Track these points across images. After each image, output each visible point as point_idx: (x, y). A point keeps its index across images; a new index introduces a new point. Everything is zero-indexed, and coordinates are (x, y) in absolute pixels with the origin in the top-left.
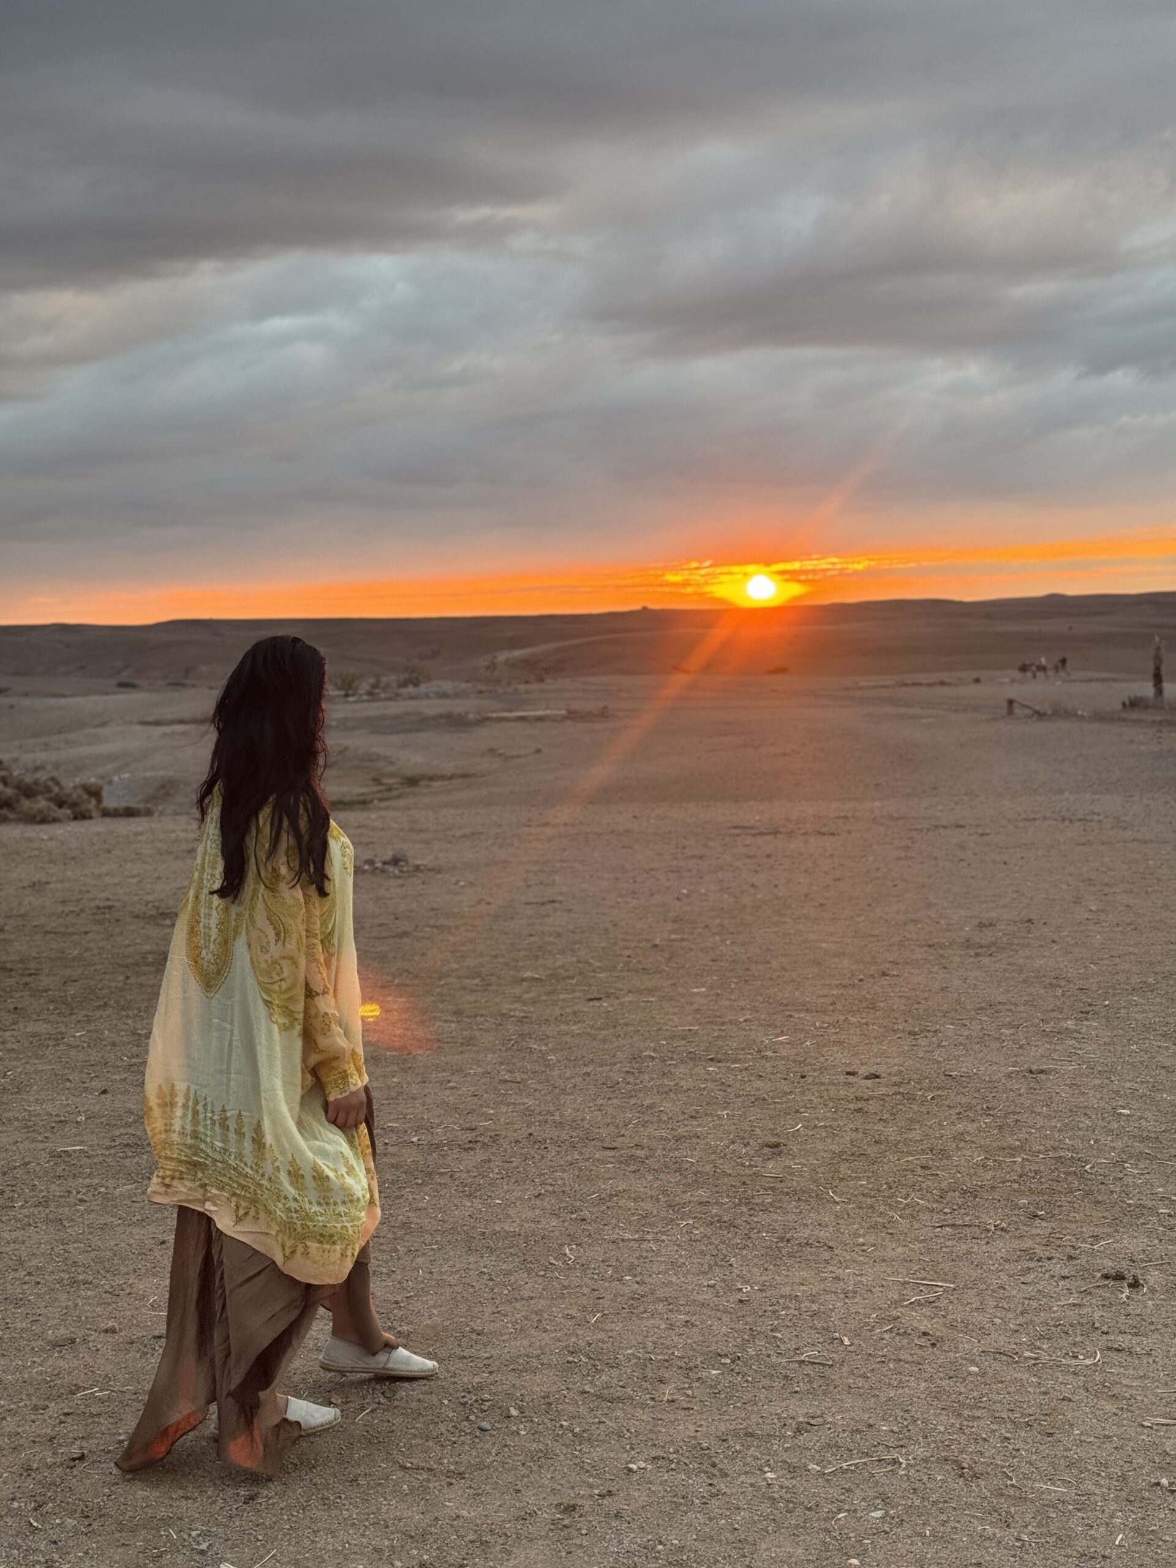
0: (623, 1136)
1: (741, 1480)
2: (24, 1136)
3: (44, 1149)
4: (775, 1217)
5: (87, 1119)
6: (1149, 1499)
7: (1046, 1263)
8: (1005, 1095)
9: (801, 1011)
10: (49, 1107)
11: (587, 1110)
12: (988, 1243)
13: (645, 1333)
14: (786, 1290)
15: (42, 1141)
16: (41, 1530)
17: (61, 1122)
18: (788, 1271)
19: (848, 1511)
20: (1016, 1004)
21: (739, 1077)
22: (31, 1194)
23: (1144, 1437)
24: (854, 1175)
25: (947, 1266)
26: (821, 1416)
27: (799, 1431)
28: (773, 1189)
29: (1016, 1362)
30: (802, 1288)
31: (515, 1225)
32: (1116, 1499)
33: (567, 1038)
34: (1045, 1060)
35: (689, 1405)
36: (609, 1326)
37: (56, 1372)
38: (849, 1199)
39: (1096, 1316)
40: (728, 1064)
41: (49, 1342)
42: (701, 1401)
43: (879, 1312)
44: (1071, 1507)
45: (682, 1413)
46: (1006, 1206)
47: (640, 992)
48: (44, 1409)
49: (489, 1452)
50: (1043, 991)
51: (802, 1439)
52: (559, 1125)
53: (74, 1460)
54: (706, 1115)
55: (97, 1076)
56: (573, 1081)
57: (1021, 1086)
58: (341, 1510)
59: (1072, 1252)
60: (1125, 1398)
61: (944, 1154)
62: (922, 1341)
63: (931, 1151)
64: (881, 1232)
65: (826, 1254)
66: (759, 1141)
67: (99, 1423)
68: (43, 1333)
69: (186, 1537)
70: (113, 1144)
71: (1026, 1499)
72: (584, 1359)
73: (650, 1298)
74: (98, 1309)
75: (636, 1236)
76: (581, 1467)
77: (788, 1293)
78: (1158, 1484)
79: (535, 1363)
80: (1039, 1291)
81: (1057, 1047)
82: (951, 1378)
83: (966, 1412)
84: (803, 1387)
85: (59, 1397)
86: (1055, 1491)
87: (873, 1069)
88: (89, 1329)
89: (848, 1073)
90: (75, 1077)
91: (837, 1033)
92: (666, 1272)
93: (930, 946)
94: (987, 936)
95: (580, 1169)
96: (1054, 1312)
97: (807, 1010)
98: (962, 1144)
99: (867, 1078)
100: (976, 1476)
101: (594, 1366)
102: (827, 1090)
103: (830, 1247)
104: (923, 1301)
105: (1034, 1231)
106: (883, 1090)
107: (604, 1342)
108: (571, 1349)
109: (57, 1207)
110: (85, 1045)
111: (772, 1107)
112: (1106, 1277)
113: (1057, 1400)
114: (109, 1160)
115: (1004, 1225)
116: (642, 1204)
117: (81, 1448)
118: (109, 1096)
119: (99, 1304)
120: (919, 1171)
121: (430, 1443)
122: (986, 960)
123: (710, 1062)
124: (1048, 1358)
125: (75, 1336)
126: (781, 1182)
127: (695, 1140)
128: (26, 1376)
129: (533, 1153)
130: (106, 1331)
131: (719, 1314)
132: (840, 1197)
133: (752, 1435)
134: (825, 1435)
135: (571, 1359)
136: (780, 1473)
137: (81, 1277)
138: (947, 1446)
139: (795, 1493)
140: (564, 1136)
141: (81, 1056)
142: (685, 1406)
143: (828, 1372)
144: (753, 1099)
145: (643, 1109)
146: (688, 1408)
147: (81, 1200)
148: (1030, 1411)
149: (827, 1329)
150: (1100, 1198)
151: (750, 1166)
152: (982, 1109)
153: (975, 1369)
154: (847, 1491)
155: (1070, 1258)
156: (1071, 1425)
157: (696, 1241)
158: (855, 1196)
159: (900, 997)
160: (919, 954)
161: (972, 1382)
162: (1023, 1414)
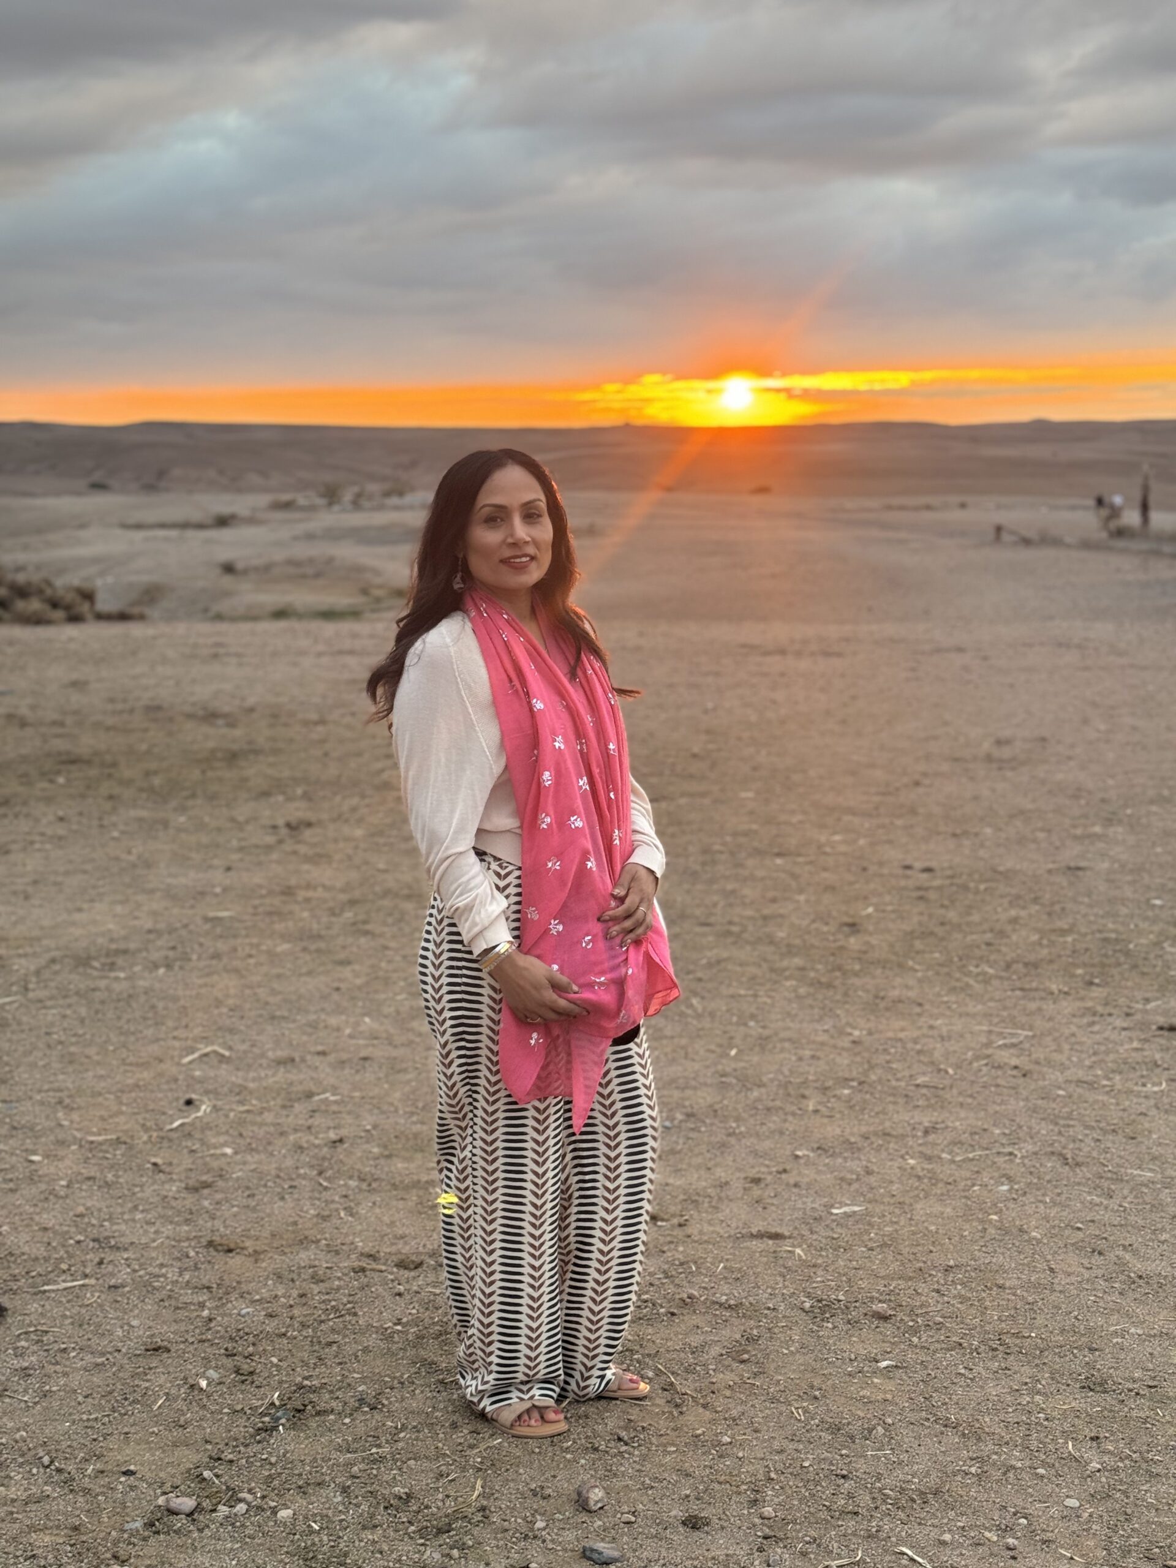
7: (1110, 1019)
8: (1048, 887)
9: (848, 814)
12: (1055, 1003)
14: (890, 1034)
15: (190, 908)
18: (888, 1020)
19: (981, 1185)
20: (1045, 812)
21: (806, 869)
24: (927, 949)
25: (1024, 1019)
26: (943, 1122)
27: (927, 1132)
29: (1096, 1088)
30: (903, 1033)
34: (1080, 859)
35: (831, 1114)
36: (746, 1058)
37: (289, 1082)
38: (928, 968)
39: (1157, 1057)
40: (794, 858)
41: (272, 1060)
42: (840, 1112)
43: (974, 1051)
45: (827, 1119)
46: (1065, 975)
48: (291, 1107)
50: (1067, 801)
51: (931, 1137)
54: (786, 899)
55: (215, 856)
57: (1062, 880)
59: (1128, 1011)
61: (1002, 934)
62: (1015, 1072)
63: (992, 931)
64: (961, 993)
65: (917, 1009)
66: (838, 921)
67: (343, 1118)
68: (264, 1053)
70: (256, 912)
71: (1122, 1180)
79: (693, 1083)
80: (1105, 1038)
81: (1090, 849)
82: (1043, 1098)
83: (1062, 1122)
84: (922, 1103)
87: (927, 864)
88: (302, 1052)
89: (905, 867)
91: (886, 834)
96: (1121, 1054)
97: (854, 814)
98: (1017, 927)
99: (923, 871)
100: (1078, 1164)
101: (744, 1085)
102: (889, 880)
103: (919, 1004)
104: (1009, 1044)
105: (1093, 995)
106: (937, 883)
107: (747, 1070)
108: (721, 1073)
111: (842, 893)
112: (1161, 1028)
113: (1135, 1114)
114: (259, 924)
115: (1066, 989)
116: (748, 968)
117: (337, 1134)
118: (233, 872)
120: (984, 947)
124: (1121, 1086)
125: (293, 1057)
126: (865, 953)
127: (779, 919)
128: (265, 1084)
130: (318, 1053)
131: (838, 1051)
133: (888, 1135)
134: (949, 1136)
135: (723, 1080)
136: (920, 1160)
138: (1051, 1144)
139: (934, 1173)
142: (829, 1114)
143: (941, 1093)
145: (725, 893)
146: (831, 1117)
148: (1115, 1121)
149: (932, 1063)
150: (1145, 970)
151: (834, 940)
153: (1061, 1092)
154: (977, 1172)
155: (1128, 1015)
156: (1150, 1132)
157: (803, 997)
158: (933, 965)
159: (936, 804)
161: (1061, 1101)
162: (1108, 1124)
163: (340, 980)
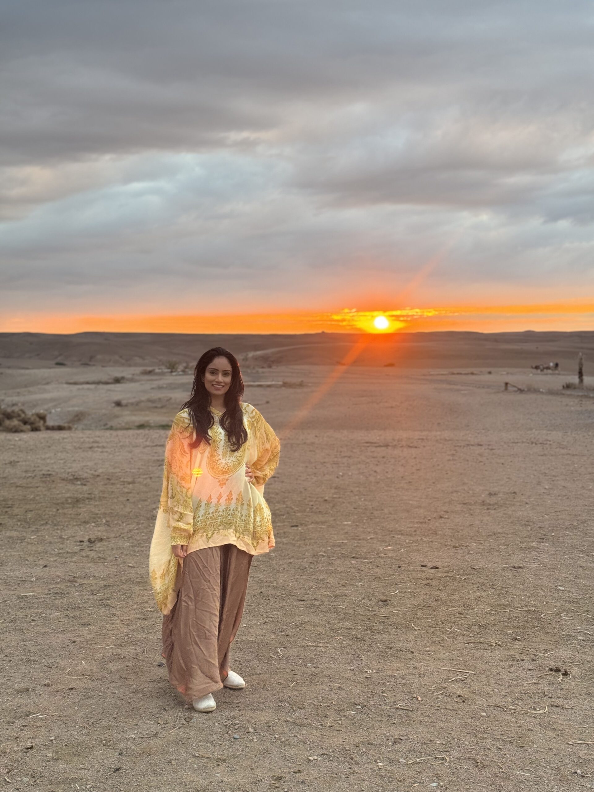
0: (308, 594)
1: (365, 766)
2: (5, 587)
3: (14, 594)
4: (384, 636)
5: (36, 580)
6: (571, 780)
7: (522, 663)
8: (501, 579)
9: (399, 534)
10: (17, 573)
11: (290, 581)
12: (492, 652)
13: (318, 692)
14: (390, 673)
15: (13, 590)
16: (11, 783)
17: (23, 581)
18: (391, 663)
19: (420, 783)
20: (507, 534)
21: (367, 566)
22: (8, 616)
23: (569, 749)
24: (424, 616)
25: (471, 663)
26: (406, 735)
27: (395, 742)
28: (384, 622)
29: (505, 711)
30: (397, 672)
31: (253, 637)
32: (554, 780)
33: (281, 545)
34: (521, 562)
35: (340, 729)
36: (299, 689)
37: (19, 705)
38: (422, 628)
39: (546, 689)
40: (362, 560)
41: (16, 690)
42: (346, 727)
43: (436, 685)
44: (532, 783)
45: (336, 732)
46: (501, 634)
47: (317, 523)
48: (13, 723)
49: (238, 750)
50: (521, 528)
51: (397, 747)
52: (275, 588)
53: (28, 749)
54: (351, 585)
55: (42, 559)
56: (283, 566)
57: (509, 574)
58: (162, 776)
59: (534, 657)
60: (560, 730)
61: (470, 607)
62: (458, 700)
63: (464, 605)
64: (438, 645)
65: (410, 655)
66: (377, 598)
67: (41, 731)
68: (13, 685)
69: (84, 788)
70: (49, 592)
71: (509, 779)
72: (287, 705)
73: (321, 675)
74: (41, 674)
75: (314, 644)
76: (285, 758)
77: (390, 674)
78: (576, 773)
79: (262, 706)
80: (517, 676)
81: (528, 556)
82: (472, 718)
83: (479, 735)
84: (397, 721)
85: (20, 717)
86: (524, 775)
87: (434, 565)
88: (36, 684)
89: (423, 566)
90: (31, 559)
91: (417, 546)
92: (329, 662)
93: (464, 504)
94: (493, 500)
95: (286, 610)
96: (525, 687)
97: (402, 534)
98: (479, 602)
99: (432, 568)
100: (484, 767)
101: (292, 708)
102: (411, 574)
103: (412, 652)
104: (458, 680)
105: (515, 647)
106: (439, 575)
107: (297, 696)
108: (280, 699)
109: (20, 623)
110: (36, 543)
111: (384, 581)
112: (551, 670)
113: (526, 730)
114: (47, 600)
115: (500, 643)
116: (318, 628)
117: (32, 743)
118: (47, 568)
119: (41, 672)
120: (457, 615)
121: (209, 745)
122: (492, 512)
123: (352, 559)
124: (521, 709)
125: (29, 687)
126: (388, 619)
127: (344, 597)
128: (4, 707)
129: (262, 602)
130: (45, 685)
131: (356, 684)
132: (417, 627)
133: (371, 744)
134: (408, 745)
135: (280, 704)
136: (386, 763)
137: (32, 658)
138: (470, 752)
139: (392, 773)
140: (278, 593)
141: (34, 548)
142: (338, 729)
143: (410, 714)
144: (374, 577)
145: (318, 581)
146: (339, 730)
147: (33, 620)
148: (512, 735)
149: (410, 693)
150: (548, 631)
151: (372, 611)
152: (490, 585)
153: (484, 714)
154: (419, 773)
155: (533, 660)
156: (533, 743)
157: (344, 647)
158: (425, 627)
159: (449, 529)
160: (459, 508)
161: (483, 720)
162: (508, 737)
163: (79, 636)
